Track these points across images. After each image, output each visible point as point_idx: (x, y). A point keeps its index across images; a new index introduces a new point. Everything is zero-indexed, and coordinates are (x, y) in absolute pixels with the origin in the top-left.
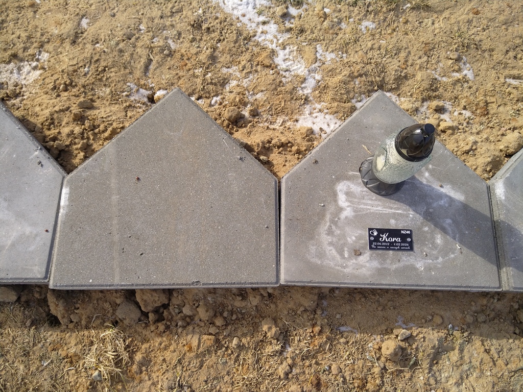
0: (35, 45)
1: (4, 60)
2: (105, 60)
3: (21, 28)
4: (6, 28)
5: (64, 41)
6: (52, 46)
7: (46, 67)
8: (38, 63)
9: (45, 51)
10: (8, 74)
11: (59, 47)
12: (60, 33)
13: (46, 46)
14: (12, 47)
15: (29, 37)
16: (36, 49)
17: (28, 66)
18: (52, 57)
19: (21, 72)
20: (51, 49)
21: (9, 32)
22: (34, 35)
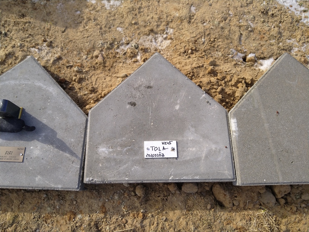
0: (164, 23)
1: (146, 33)
2: (213, 34)
3: (152, 12)
4: (143, 12)
5: (183, 21)
6: (175, 24)
7: (173, 38)
8: (167, 35)
9: (170, 27)
10: (149, 43)
11: (180, 25)
12: (181, 16)
13: (171, 25)
14: (149, 25)
15: (160, 18)
16: (164, 26)
17: (161, 37)
18: (176, 31)
19: (157, 41)
20: (175, 26)
21: (145, 14)
22: (162, 17)
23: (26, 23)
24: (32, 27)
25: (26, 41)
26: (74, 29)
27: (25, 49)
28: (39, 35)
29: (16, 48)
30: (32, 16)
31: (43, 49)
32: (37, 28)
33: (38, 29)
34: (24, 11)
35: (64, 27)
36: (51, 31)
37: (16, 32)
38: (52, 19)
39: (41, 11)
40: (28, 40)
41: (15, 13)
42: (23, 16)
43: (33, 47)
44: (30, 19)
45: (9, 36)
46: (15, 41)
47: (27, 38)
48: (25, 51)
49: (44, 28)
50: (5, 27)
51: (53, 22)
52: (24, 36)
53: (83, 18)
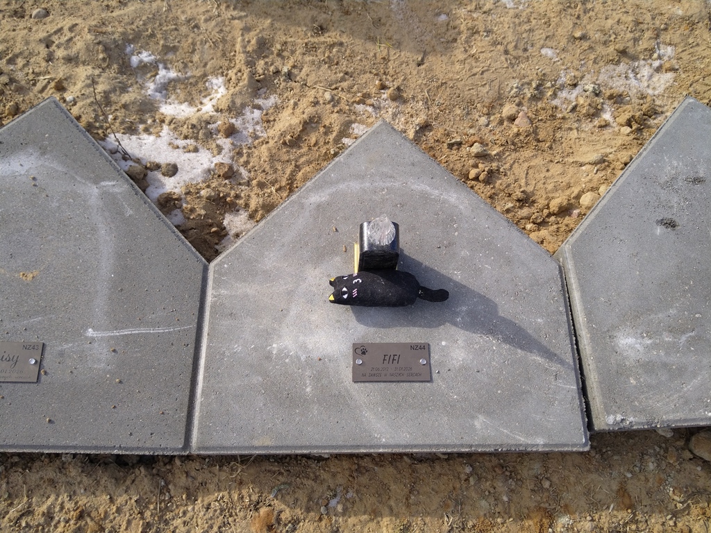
23: (332, 46)
24: (347, 54)
25: (340, 89)
26: (443, 57)
27: (343, 105)
28: (365, 73)
29: (322, 106)
30: (343, 29)
31: (382, 105)
32: (359, 58)
33: (361, 60)
34: (322, 17)
35: (419, 51)
36: (392, 62)
37: (313, 68)
38: (387, 35)
39: (361, 17)
40: (345, 84)
41: (302, 23)
42: (322, 29)
43: (358, 103)
44: (340, 35)
45: (298, 78)
46: (314, 90)
47: (340, 82)
48: (345, 113)
49: (375, 55)
50: (283, 58)
51: (391, 41)
52: (333, 77)
53: (457, 30)
